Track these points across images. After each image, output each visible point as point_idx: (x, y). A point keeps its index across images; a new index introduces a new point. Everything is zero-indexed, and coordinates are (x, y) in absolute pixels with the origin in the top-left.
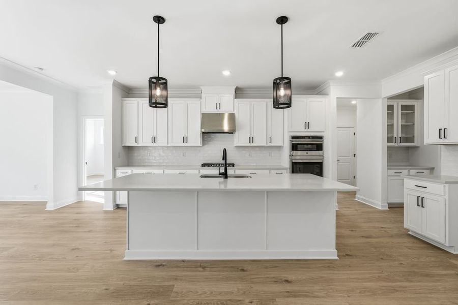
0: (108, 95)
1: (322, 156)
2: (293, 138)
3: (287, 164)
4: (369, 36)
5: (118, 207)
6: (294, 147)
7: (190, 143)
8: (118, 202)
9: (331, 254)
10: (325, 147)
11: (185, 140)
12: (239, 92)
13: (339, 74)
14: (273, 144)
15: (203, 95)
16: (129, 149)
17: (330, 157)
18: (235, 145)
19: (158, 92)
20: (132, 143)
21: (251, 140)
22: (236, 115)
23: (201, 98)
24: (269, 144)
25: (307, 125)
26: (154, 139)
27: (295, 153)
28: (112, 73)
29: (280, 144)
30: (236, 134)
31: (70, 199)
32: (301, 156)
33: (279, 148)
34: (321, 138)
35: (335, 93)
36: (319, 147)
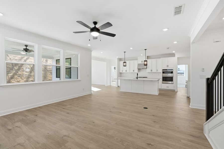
0: (116, 61)
2: (163, 70)
5: (118, 86)
6: (163, 73)
8: (118, 85)
14: (158, 72)
16: (121, 73)
19: (125, 64)
20: (121, 72)
21: (151, 71)
24: (157, 72)
25: (168, 66)
26: (126, 71)
28: (117, 57)
30: (147, 69)
31: (109, 85)
34: (172, 70)
36: (172, 72)
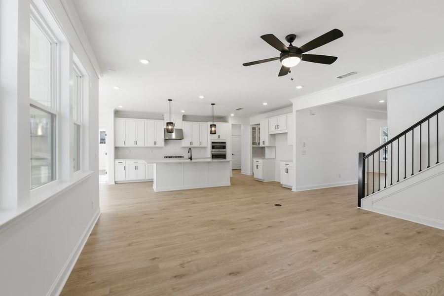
1: (226, 151)
3: (210, 155)
4: (240, 109)
7: (158, 145)
9: (229, 184)
10: (227, 147)
11: (155, 143)
12: (185, 118)
13: (232, 115)
15: (165, 119)
17: (229, 151)
18: (183, 146)
22: (184, 130)
23: (164, 120)
27: (214, 150)
29: (206, 146)
32: (217, 151)
33: (205, 148)
35: (231, 121)
